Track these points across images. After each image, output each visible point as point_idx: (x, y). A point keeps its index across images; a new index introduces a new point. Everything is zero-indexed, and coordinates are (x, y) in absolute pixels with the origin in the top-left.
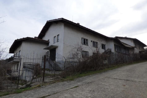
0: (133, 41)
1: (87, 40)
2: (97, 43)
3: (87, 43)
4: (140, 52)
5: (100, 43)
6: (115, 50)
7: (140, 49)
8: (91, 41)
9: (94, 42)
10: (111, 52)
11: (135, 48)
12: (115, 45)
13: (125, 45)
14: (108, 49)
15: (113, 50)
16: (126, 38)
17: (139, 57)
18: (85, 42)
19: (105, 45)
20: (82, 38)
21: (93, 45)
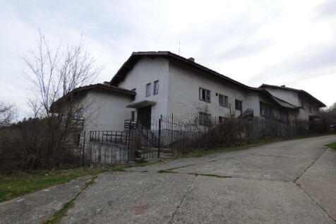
0: (297, 95)
1: (208, 92)
2: (226, 97)
3: (209, 98)
4: (311, 118)
5: (232, 97)
6: (261, 113)
7: (311, 112)
8: (217, 94)
9: (221, 97)
10: (252, 115)
11: (301, 110)
12: (261, 103)
13: (280, 103)
14: (248, 111)
15: (257, 113)
16: (283, 89)
17: (307, 128)
18: (205, 96)
19: (241, 102)
20: (200, 88)
21: (220, 102)
